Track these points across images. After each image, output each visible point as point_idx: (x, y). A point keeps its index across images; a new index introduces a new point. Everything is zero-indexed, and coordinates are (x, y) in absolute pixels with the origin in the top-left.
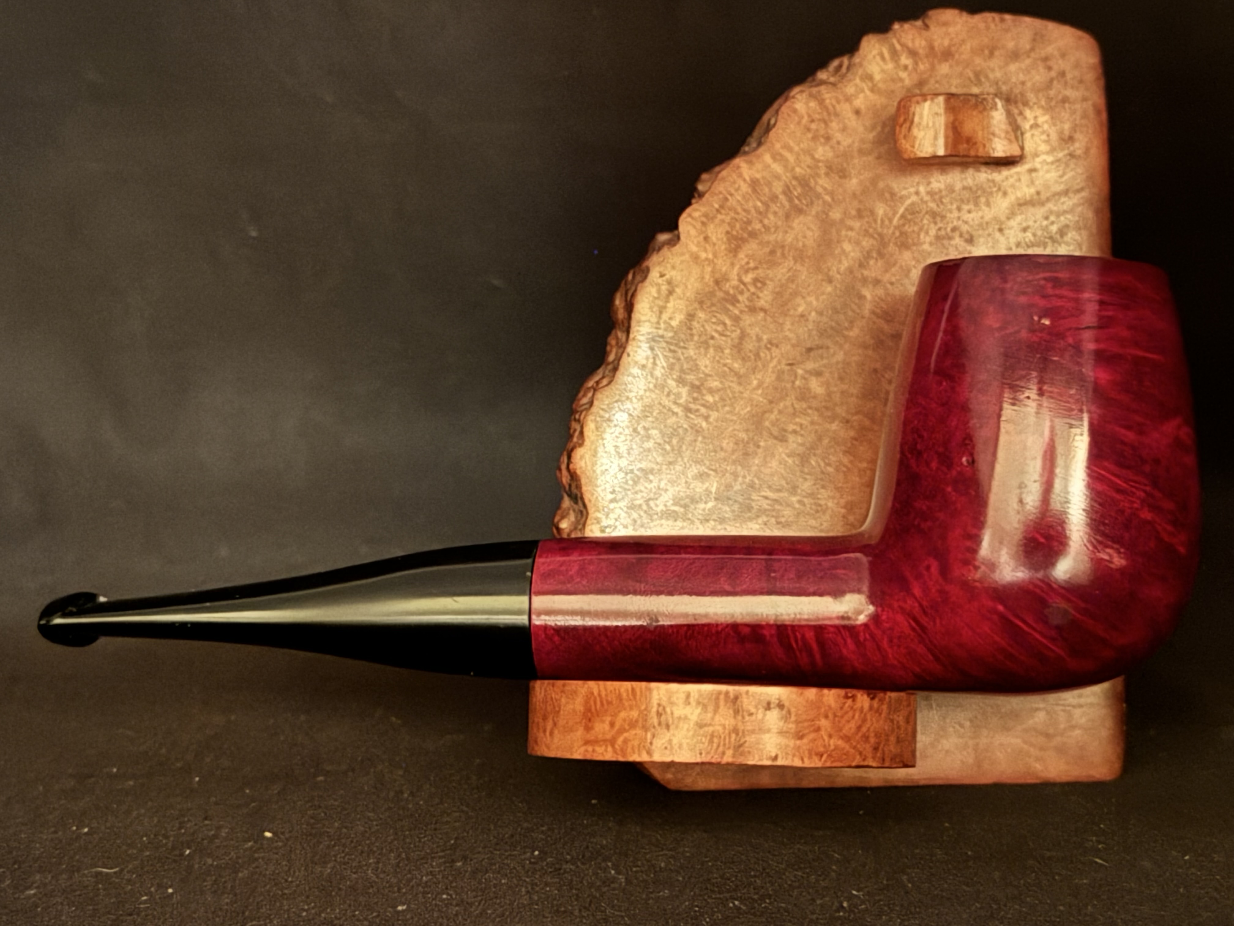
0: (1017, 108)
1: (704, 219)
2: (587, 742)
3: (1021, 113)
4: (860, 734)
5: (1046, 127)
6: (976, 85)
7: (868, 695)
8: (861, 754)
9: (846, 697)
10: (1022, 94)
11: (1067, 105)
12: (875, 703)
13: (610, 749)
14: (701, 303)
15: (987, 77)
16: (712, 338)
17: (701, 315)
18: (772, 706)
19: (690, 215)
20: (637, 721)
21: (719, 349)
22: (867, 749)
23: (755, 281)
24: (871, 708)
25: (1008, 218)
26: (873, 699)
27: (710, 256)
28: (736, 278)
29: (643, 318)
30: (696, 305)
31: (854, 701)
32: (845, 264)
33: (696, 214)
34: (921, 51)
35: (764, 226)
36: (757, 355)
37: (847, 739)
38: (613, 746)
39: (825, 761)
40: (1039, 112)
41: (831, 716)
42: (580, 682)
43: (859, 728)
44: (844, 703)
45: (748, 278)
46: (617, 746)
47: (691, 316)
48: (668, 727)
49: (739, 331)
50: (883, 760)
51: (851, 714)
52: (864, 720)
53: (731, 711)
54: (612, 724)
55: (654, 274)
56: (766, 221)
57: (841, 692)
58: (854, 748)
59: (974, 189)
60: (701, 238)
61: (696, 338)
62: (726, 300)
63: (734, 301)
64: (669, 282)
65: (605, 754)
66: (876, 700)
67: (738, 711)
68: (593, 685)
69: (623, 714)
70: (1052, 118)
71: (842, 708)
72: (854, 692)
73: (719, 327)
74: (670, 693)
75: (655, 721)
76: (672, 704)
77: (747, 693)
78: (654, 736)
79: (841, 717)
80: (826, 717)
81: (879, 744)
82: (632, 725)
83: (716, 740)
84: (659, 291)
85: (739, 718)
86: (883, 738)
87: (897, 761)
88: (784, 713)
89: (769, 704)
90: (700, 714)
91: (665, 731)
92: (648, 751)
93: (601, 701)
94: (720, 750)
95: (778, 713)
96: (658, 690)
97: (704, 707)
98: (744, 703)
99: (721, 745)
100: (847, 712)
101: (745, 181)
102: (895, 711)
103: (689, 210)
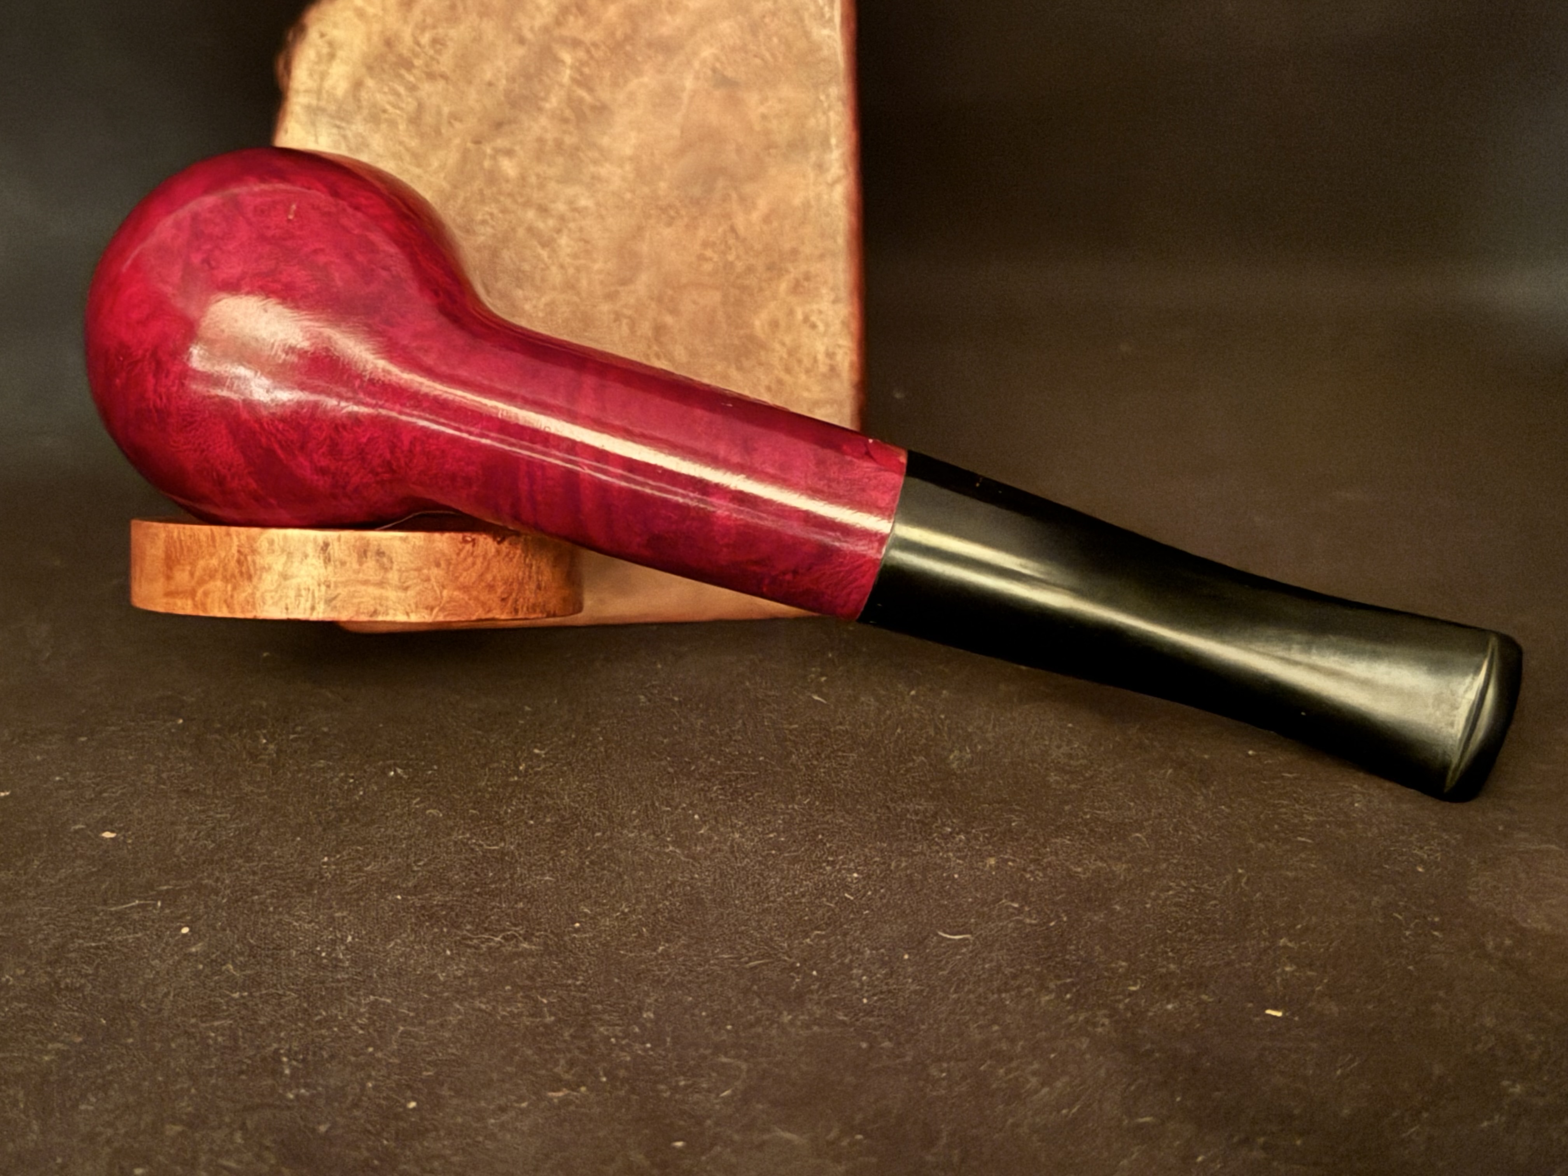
2: (169, 594)
4: (482, 584)
7: (494, 539)
8: (483, 604)
9: (465, 541)
12: (505, 548)
13: (190, 602)
14: (370, 68)
16: (385, 111)
17: (370, 83)
18: (369, 554)
20: (216, 571)
21: (393, 124)
22: (493, 599)
23: (435, 41)
24: (498, 552)
26: (499, 543)
27: (379, 12)
28: (410, 38)
29: (302, 88)
30: (363, 70)
31: (474, 545)
32: (538, 22)
36: (438, 132)
37: (465, 588)
38: (193, 599)
39: (437, 616)
41: (443, 564)
42: (161, 525)
43: (481, 576)
44: (462, 549)
45: (425, 39)
46: (197, 600)
47: (357, 85)
48: (250, 578)
49: (415, 104)
50: (516, 610)
51: (470, 561)
52: (488, 569)
53: (322, 561)
54: (192, 574)
55: (312, 34)
57: (460, 536)
58: (477, 599)
61: (364, 111)
62: (400, 65)
63: (408, 65)
64: (331, 44)
65: (185, 607)
66: (506, 544)
67: (329, 560)
68: (176, 530)
69: (201, 563)
71: (458, 554)
72: (474, 536)
73: (391, 98)
74: (251, 539)
75: (236, 571)
76: (254, 551)
77: (339, 539)
78: (234, 588)
79: (457, 564)
80: (438, 565)
81: (510, 594)
82: (211, 575)
83: (303, 593)
84: (319, 55)
85: (330, 568)
86: (515, 586)
87: (538, 610)
88: (385, 560)
89: (365, 552)
90: (285, 564)
91: (246, 583)
92: (229, 606)
93: (181, 546)
94: (309, 605)
95: (377, 561)
96: (238, 535)
97: (290, 555)
98: (336, 550)
99: (310, 599)
100: (465, 559)
102: (533, 555)
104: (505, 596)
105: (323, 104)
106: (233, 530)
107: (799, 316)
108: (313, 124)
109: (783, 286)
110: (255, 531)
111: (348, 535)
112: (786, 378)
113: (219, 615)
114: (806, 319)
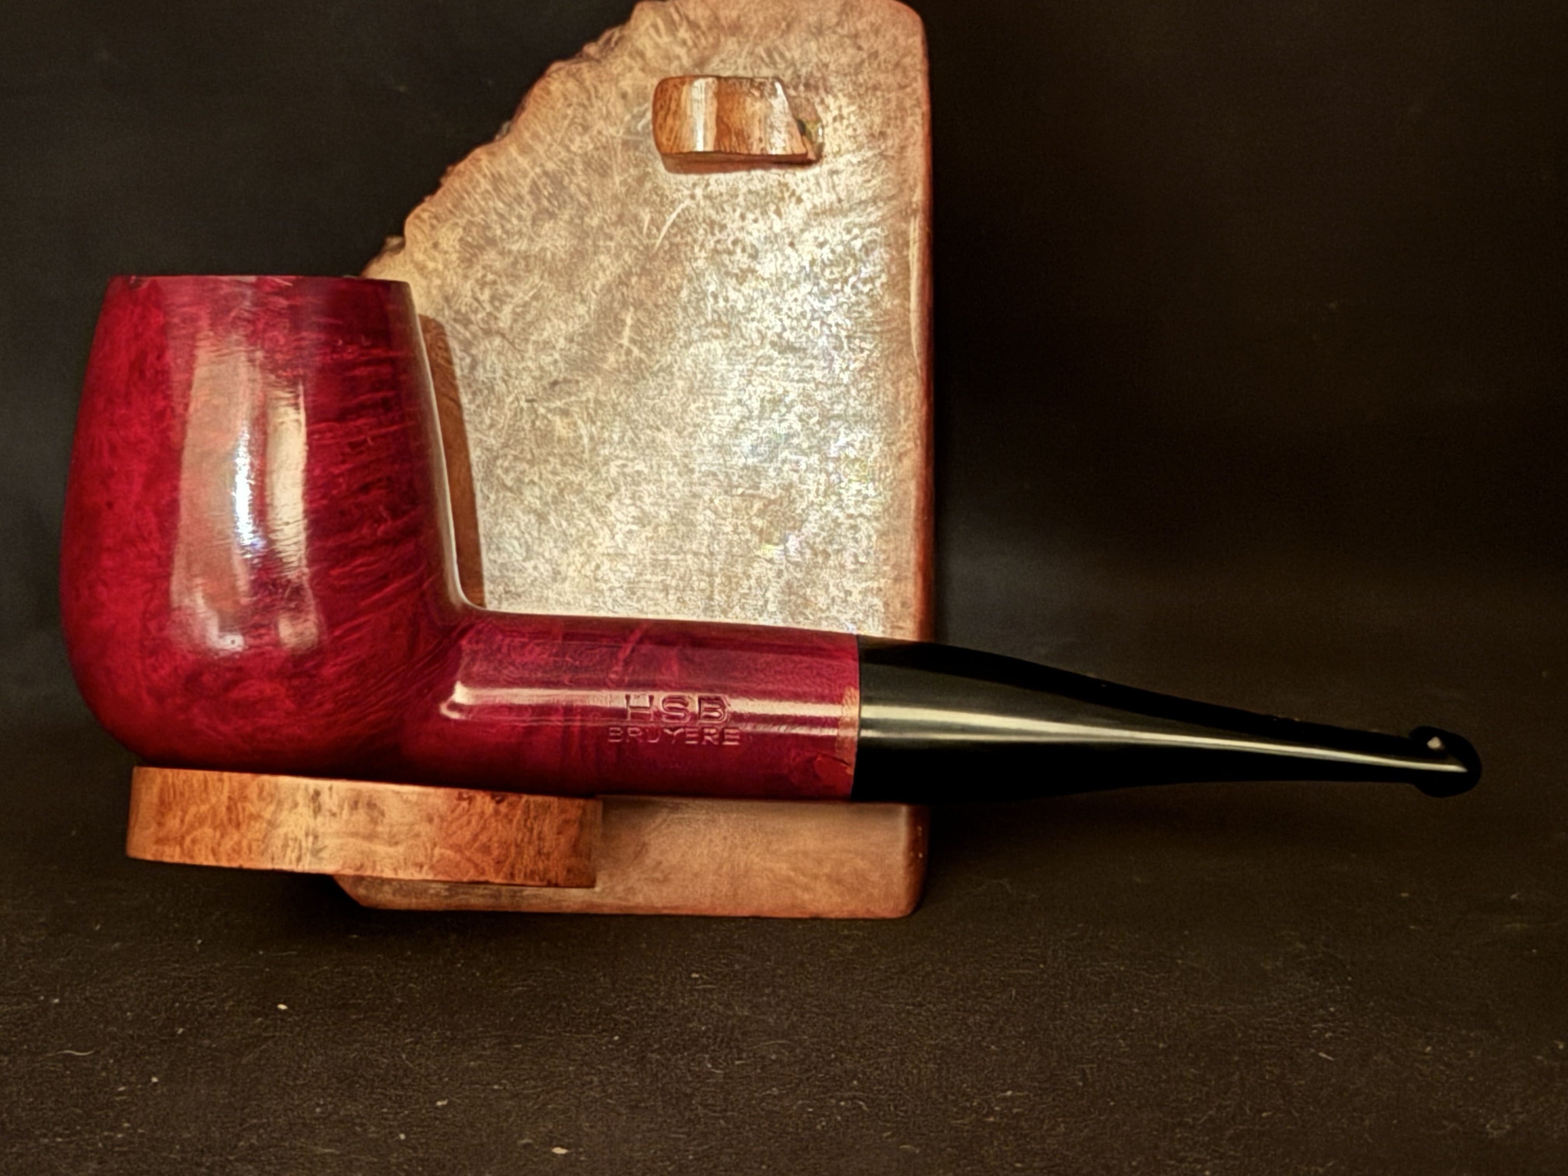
0: (817, 94)
1: (434, 222)
2: (158, 841)
3: (822, 102)
4: (477, 845)
5: (853, 119)
6: (767, 65)
7: (493, 797)
8: (476, 866)
9: (460, 798)
10: (824, 79)
11: (879, 93)
12: (503, 808)
13: (178, 849)
15: (782, 55)
18: (360, 805)
19: (418, 217)
20: (206, 817)
22: (487, 863)
23: (493, 298)
24: (497, 812)
25: (802, 231)
26: (498, 802)
27: (440, 267)
28: (470, 294)
31: (470, 803)
32: (602, 281)
33: (425, 215)
34: (703, 24)
35: (506, 232)
36: (491, 389)
37: (458, 849)
38: (181, 844)
39: (425, 874)
40: (844, 101)
41: (436, 820)
42: (157, 770)
43: (475, 837)
44: (458, 805)
45: (485, 296)
46: (185, 847)
48: (238, 826)
49: (470, 360)
50: (512, 875)
51: (465, 819)
52: (484, 828)
53: (311, 810)
54: (182, 821)
56: (508, 226)
57: (455, 792)
58: (469, 860)
59: (763, 193)
60: (430, 244)
62: (456, 320)
63: (466, 321)
65: (173, 855)
66: (505, 804)
67: (319, 810)
68: (171, 775)
69: (192, 810)
70: (860, 108)
71: (453, 811)
72: (472, 793)
74: (243, 786)
75: (225, 819)
76: (245, 798)
77: (331, 789)
78: (222, 836)
79: (451, 823)
80: (430, 820)
81: (507, 857)
82: (201, 820)
83: (291, 843)
85: (320, 819)
86: (513, 850)
87: (537, 878)
88: (376, 814)
89: (356, 803)
90: (275, 812)
91: (234, 831)
92: (214, 853)
93: (175, 792)
94: (294, 856)
95: (368, 814)
96: (230, 780)
97: (280, 803)
98: (328, 800)
99: (297, 851)
100: (461, 816)
101: (485, 176)
102: (535, 818)
103: (418, 210)
104: (502, 858)
106: (226, 775)
110: (246, 777)
111: (342, 787)
113: (205, 863)
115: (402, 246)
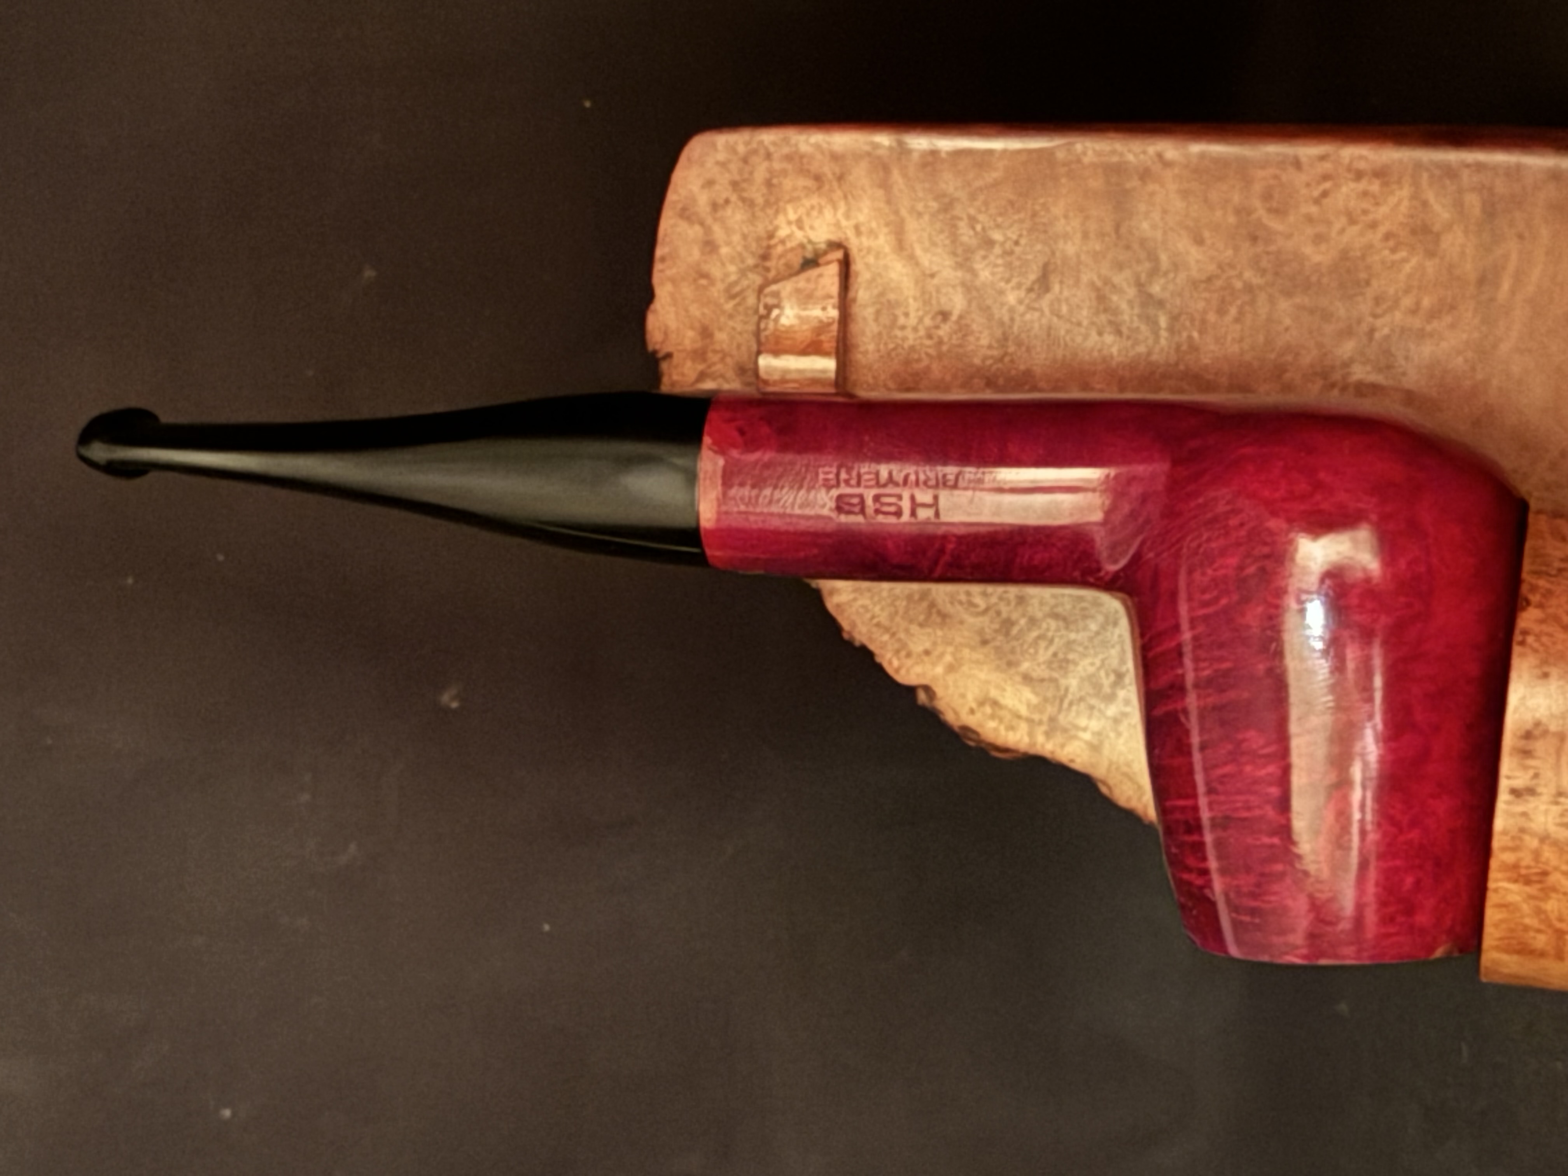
0: (775, 245)
1: (903, 653)
3: (783, 242)
5: (801, 211)
6: (744, 299)
7: (1524, 609)
9: (1522, 643)
10: (758, 239)
11: (775, 181)
12: (1535, 598)
14: (1010, 664)
15: (736, 283)
16: (1055, 655)
17: (1025, 666)
18: (1528, 748)
19: (897, 670)
20: (1536, 907)
21: (1069, 645)
24: (1540, 606)
25: (917, 264)
26: (1528, 603)
27: (950, 649)
28: (981, 619)
29: (1026, 740)
30: (1012, 671)
31: (1528, 633)
33: (896, 663)
34: (701, 367)
40: (782, 219)
41: (1546, 669)
42: (1484, 955)
44: (1531, 646)
47: (1027, 679)
48: (1545, 874)
51: (1545, 639)
52: (1557, 619)
53: (1531, 799)
54: (1539, 931)
55: (971, 721)
57: (1516, 650)
59: (878, 306)
60: (926, 659)
61: (1055, 675)
62: (1007, 634)
63: (1009, 623)
64: (981, 703)
66: (1531, 597)
67: (1531, 790)
68: (1489, 941)
69: (1527, 921)
70: (790, 201)
71: (1537, 651)
72: (1517, 632)
73: (1043, 644)
74: (1504, 867)
75: (1539, 886)
76: (1516, 866)
77: (1509, 778)
78: (1556, 890)
79: (1549, 653)
80: (1545, 675)
82: (1539, 912)
84: (993, 717)
85: (1540, 790)
88: (1537, 732)
89: (1525, 752)
90: (1532, 836)
91: (1551, 878)
93: (1507, 938)
95: (1537, 740)
96: (1497, 880)
97: (1522, 830)
98: (1521, 780)
100: (1543, 645)
101: (855, 600)
102: (1548, 565)
103: (890, 671)
105: (1045, 718)
106: (1491, 885)
107: (1314, 209)
108: (1065, 730)
109: (1275, 224)
110: (1494, 864)
111: (1508, 766)
112: (1382, 230)
114: (1317, 201)
115: (927, 689)
